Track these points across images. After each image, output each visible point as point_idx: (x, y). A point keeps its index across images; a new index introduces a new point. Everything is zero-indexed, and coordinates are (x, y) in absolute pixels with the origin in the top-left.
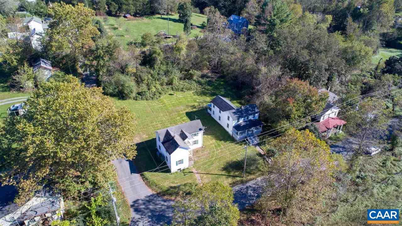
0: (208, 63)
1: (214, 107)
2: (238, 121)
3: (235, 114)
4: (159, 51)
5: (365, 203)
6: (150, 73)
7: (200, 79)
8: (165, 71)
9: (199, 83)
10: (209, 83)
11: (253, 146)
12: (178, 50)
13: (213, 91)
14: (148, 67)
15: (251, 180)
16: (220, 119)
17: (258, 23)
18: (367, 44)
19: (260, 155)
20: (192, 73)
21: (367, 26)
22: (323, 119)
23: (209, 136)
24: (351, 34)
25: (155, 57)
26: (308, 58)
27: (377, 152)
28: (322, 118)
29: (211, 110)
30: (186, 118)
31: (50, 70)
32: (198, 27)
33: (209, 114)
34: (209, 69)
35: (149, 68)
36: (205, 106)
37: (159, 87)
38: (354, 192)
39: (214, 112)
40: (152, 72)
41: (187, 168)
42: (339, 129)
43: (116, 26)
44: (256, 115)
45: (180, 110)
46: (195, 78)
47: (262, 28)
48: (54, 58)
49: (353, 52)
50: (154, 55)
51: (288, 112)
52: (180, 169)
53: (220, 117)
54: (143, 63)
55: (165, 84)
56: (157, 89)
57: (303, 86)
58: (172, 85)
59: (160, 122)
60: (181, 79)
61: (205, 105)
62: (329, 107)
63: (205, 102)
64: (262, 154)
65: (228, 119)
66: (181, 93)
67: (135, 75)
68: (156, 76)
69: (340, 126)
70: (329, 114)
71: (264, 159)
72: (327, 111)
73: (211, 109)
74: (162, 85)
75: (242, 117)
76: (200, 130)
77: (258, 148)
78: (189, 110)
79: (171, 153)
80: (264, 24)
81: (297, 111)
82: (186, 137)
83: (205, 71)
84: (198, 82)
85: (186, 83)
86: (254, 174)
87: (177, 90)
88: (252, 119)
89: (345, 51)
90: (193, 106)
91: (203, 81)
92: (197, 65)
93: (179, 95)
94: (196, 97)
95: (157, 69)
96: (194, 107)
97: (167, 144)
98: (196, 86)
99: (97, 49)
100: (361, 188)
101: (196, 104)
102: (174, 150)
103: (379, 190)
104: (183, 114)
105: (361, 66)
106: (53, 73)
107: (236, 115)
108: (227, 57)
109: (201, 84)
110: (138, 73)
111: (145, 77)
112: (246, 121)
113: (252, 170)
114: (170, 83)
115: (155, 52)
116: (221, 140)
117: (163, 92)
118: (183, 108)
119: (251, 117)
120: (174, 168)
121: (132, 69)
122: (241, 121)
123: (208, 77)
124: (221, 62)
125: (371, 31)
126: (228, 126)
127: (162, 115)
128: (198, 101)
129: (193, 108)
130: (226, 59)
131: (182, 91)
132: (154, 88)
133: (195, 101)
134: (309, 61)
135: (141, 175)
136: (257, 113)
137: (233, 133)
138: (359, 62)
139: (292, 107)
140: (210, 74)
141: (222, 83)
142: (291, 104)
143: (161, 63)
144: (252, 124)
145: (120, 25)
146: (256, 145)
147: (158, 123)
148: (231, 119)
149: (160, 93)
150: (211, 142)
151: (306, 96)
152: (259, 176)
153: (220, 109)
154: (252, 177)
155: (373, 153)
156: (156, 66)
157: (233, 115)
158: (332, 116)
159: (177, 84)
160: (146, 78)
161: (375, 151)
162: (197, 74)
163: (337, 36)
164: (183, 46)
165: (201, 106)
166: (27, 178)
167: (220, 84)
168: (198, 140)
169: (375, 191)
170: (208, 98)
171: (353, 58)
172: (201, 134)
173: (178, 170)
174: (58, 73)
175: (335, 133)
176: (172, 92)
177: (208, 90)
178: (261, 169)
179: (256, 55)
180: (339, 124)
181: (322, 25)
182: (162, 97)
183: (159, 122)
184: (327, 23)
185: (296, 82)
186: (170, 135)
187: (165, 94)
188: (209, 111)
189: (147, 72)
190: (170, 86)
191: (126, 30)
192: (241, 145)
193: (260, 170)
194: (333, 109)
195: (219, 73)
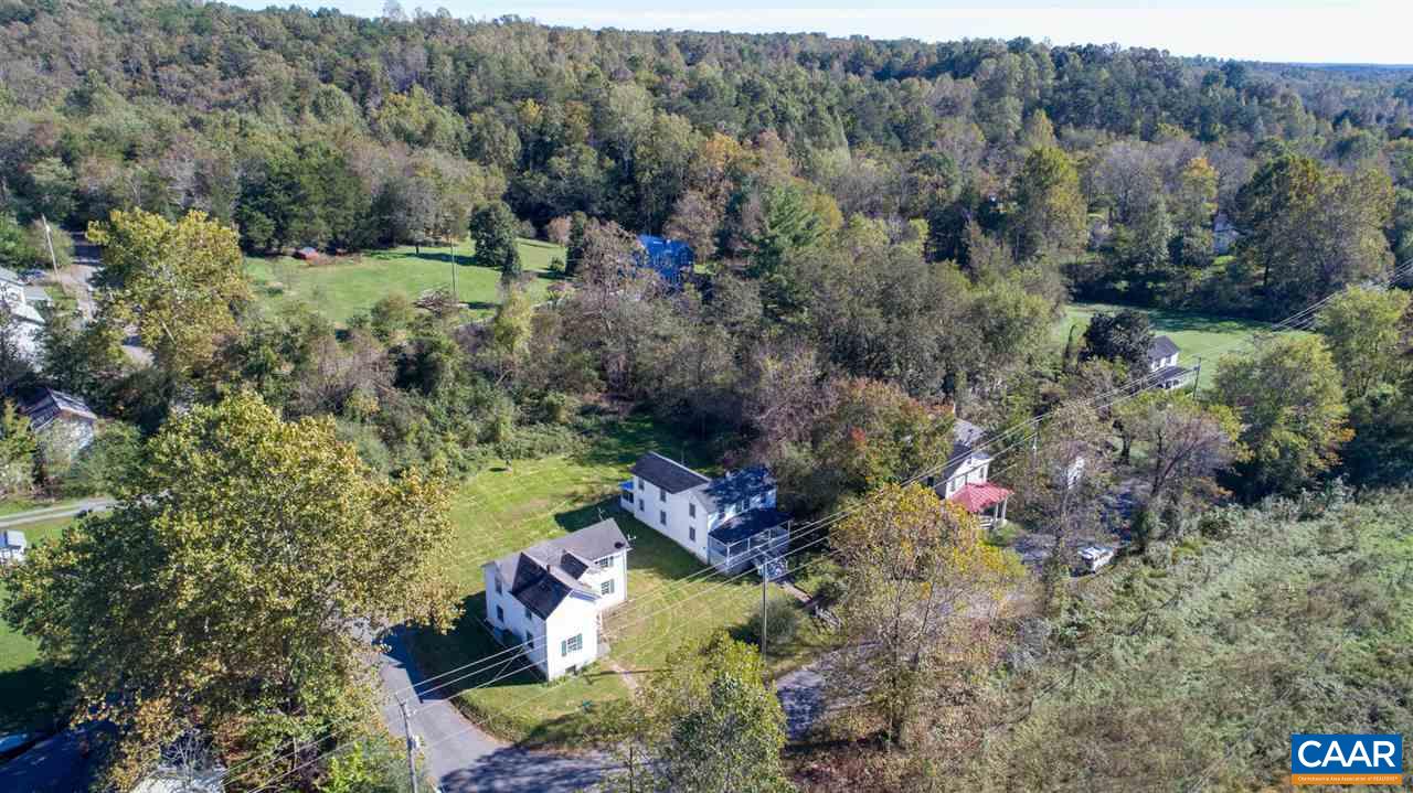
0: (595, 374)
1: (641, 487)
2: (721, 517)
3: (712, 495)
4: (446, 342)
5: (1099, 686)
6: (423, 410)
7: (581, 419)
8: (468, 401)
9: (580, 429)
10: (611, 428)
11: (773, 584)
12: (507, 334)
13: (624, 451)
14: (414, 391)
15: (784, 673)
16: (663, 521)
17: (725, 251)
18: (1033, 287)
19: (799, 604)
20: (555, 401)
21: (1023, 248)
22: (953, 490)
23: (641, 571)
24: (984, 268)
25: (438, 359)
26: (882, 327)
27: (1107, 558)
28: (949, 485)
29: (632, 501)
30: (557, 530)
31: (90, 422)
32: (540, 275)
33: (626, 511)
34: (599, 390)
35: (421, 394)
36: (607, 492)
37: (458, 451)
38: (1067, 664)
39: (642, 502)
40: (430, 406)
41: (595, 664)
42: (999, 516)
43: (276, 284)
44: (770, 493)
45: (534, 510)
46: (563, 416)
47: (739, 264)
48: (94, 386)
49: (999, 312)
50: (434, 355)
51: (857, 470)
52: (574, 667)
53: (663, 515)
54: (402, 382)
55: (475, 440)
56: (450, 457)
57: (887, 397)
58: (496, 441)
59: (480, 551)
60: (520, 423)
61: (608, 488)
62: (961, 452)
63: (608, 480)
64: (804, 600)
65: (692, 513)
66: (528, 461)
67: (378, 419)
68: (443, 419)
69: (1001, 506)
70: (966, 474)
71: (813, 612)
72: (959, 465)
73: (630, 498)
74: (464, 443)
75: (732, 502)
76: (619, 546)
77: (788, 588)
78: (564, 507)
79: (548, 614)
80: (746, 254)
81: (881, 464)
82: (583, 567)
83: (591, 398)
84: (577, 427)
85: (538, 434)
86: (790, 655)
87: (515, 454)
88: (760, 506)
89: (978, 310)
90: (574, 494)
91: (589, 423)
92: (562, 380)
93: (524, 468)
94: (578, 468)
95: (444, 399)
96: (575, 498)
97: (528, 594)
98: (570, 440)
99: (257, 344)
100: (1082, 650)
101: (581, 489)
102: (556, 604)
103: (1126, 651)
104: (546, 520)
105: (1024, 348)
106: (97, 432)
107: (714, 498)
108: (652, 350)
109: (586, 433)
110: (385, 414)
111: (412, 422)
112: (743, 515)
113: (784, 645)
114: (491, 436)
115: (436, 346)
116: (677, 579)
117: (470, 465)
118: (542, 504)
119: (756, 502)
120: (556, 666)
121: (365, 400)
122: (730, 513)
123: (602, 412)
124: (635, 367)
125: (1035, 259)
126: (692, 533)
127: (481, 529)
128: (584, 479)
129: (575, 501)
130: (650, 357)
131: (530, 456)
132: (441, 453)
133: (577, 482)
134: (885, 334)
135: (455, 701)
136: (770, 487)
137: (709, 552)
138: (1019, 337)
139: (870, 454)
140: (605, 405)
141: (648, 425)
142: (863, 448)
143: (458, 377)
144: (759, 521)
145: (290, 280)
146: (780, 581)
147: (473, 553)
148: (700, 510)
149: (463, 469)
150: (651, 586)
151: (899, 424)
152: (806, 659)
153: (662, 488)
154: (787, 663)
155: (1096, 565)
156: (440, 389)
157: (704, 497)
158: (975, 478)
159: (512, 436)
160: (414, 425)
161: (1100, 557)
162: (569, 403)
163: (949, 272)
164: (522, 321)
165: (598, 492)
166: (150, 693)
167: (643, 430)
168: (612, 581)
169: (1117, 652)
170: (612, 469)
171: (1001, 328)
172: (620, 558)
173: (569, 670)
174: (118, 431)
175: (992, 527)
176: (500, 463)
177: (608, 447)
178: (807, 640)
179: (736, 341)
180: (996, 499)
181: (904, 246)
182: (471, 479)
183: (475, 550)
184: (918, 241)
185: (863, 388)
186: (534, 565)
187: (480, 468)
188: (624, 503)
189: (413, 407)
190: (492, 446)
191: (316, 293)
192: (738, 583)
193: (807, 645)
194: (973, 460)
195: (632, 400)
